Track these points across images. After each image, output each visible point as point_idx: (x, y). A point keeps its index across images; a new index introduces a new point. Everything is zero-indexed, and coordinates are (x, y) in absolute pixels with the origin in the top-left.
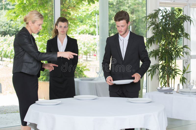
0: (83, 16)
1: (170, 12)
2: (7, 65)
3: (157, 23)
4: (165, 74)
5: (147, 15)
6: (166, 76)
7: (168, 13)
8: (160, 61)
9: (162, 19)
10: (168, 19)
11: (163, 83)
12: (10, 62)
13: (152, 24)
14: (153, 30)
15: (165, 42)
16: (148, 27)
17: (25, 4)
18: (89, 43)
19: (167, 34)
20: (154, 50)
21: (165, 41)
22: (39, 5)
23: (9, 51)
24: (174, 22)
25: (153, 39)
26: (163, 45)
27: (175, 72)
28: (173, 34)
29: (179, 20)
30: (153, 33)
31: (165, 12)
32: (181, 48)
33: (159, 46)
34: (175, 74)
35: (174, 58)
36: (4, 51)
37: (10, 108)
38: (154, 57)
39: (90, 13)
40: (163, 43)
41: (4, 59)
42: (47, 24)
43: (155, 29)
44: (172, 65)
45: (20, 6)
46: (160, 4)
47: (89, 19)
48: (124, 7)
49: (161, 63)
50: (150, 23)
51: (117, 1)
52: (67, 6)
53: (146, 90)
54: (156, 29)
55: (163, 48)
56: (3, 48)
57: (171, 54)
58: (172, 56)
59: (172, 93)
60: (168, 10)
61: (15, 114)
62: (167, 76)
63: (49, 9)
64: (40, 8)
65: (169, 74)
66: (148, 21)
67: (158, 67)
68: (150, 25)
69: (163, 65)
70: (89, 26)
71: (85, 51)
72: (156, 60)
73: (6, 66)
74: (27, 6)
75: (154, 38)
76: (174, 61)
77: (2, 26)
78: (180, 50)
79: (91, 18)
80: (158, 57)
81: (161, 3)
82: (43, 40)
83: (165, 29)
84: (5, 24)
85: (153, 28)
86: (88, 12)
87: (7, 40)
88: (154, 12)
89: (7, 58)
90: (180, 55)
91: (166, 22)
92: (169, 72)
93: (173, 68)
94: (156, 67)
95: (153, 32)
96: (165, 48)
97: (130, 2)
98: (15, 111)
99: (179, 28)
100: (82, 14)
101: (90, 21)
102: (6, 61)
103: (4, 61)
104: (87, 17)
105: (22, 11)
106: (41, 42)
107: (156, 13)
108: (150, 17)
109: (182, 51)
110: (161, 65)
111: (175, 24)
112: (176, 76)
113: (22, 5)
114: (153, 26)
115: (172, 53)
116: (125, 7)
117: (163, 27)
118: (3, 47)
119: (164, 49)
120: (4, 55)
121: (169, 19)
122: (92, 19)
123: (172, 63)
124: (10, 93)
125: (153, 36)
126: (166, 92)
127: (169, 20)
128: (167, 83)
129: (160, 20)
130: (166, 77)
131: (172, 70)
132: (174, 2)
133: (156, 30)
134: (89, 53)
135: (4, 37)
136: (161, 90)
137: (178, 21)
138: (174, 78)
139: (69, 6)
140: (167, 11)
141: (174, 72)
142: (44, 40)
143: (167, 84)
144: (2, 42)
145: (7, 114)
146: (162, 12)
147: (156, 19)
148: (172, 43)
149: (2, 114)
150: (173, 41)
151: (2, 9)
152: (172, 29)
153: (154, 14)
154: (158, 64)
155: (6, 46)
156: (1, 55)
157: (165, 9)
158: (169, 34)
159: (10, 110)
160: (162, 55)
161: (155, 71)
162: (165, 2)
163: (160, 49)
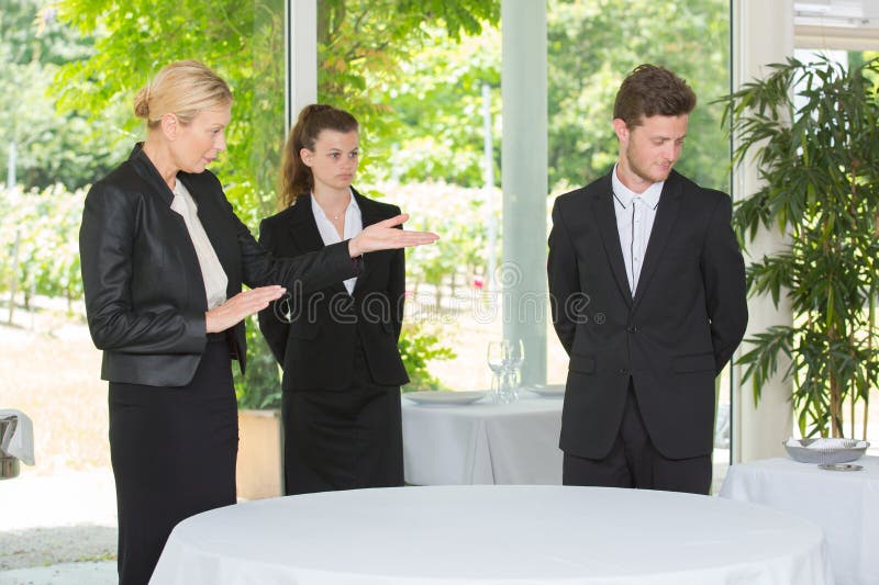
0: (421, 96)
1: (844, 72)
2: (56, 333)
3: (783, 129)
4: (821, 376)
5: (735, 91)
6: (828, 384)
7: (834, 76)
8: (796, 314)
9: (806, 110)
10: (836, 106)
11: (809, 419)
12: (66, 318)
13: (757, 132)
14: (763, 163)
15: (821, 220)
16: (740, 149)
17: (145, 35)
18: (450, 223)
19: (833, 183)
20: (769, 257)
21: (819, 214)
22: (214, 40)
24: (866, 122)
25: (762, 204)
26: (813, 235)
27: (872, 366)
28: (861, 181)
30: (761, 175)
31: (820, 73)
33: (790, 241)
34: (870, 375)
35: (864, 295)
36: (39, 265)
37: (71, 536)
38: (770, 294)
39: (453, 80)
41: (38, 300)
42: (252, 130)
43: (773, 157)
44: (853, 331)
45: (121, 47)
46: (797, 33)
47: (448, 111)
48: (616, 51)
49: (800, 320)
50: (747, 128)
51: (585, 22)
52: (347, 48)
53: (728, 451)
54: (778, 157)
55: (811, 247)
56: (36, 251)
57: (850, 280)
58: (855, 289)
59: (859, 468)
60: (833, 65)
61: (96, 568)
62: (833, 385)
63: (258, 60)
64: (214, 55)
65: (843, 373)
66: (738, 119)
67: (786, 341)
68: (748, 135)
69: (810, 331)
70: (450, 142)
71: (430, 265)
72: (780, 304)
73: (50, 334)
74: (154, 43)
75: (767, 202)
76: (866, 310)
77: (30, 140)
79: (458, 105)
80: (790, 294)
81: (800, 31)
83: (821, 155)
84: (43, 133)
85: (763, 153)
86: (443, 72)
87: (52, 212)
88: (766, 75)
89: (51, 297)
91: (827, 125)
92: (843, 365)
93: (860, 345)
94: (776, 341)
95: (762, 172)
96: (820, 251)
97: (649, 28)
98: (96, 550)
100: (413, 85)
101: (452, 120)
102: (47, 310)
103: (37, 309)
104: (439, 101)
105: (127, 68)
107: (776, 79)
108: (749, 96)
110: (801, 330)
111: (868, 134)
112: (873, 385)
113: (131, 39)
114: (765, 142)
115: (855, 273)
116: (625, 51)
117: (810, 148)
118: (34, 242)
119: (817, 255)
120: (42, 281)
121: (840, 107)
122: (461, 109)
123: (855, 321)
125: (765, 190)
126: (829, 460)
127: (840, 114)
128: (831, 419)
129: (799, 112)
130: (827, 392)
131: (853, 354)
132: (866, 26)
133: (778, 160)
134: (449, 275)
135: (40, 193)
136: (802, 454)
138: (864, 393)
139: (358, 45)
140: (831, 70)
141: (866, 366)
143: (829, 425)
144: (29, 222)
145: (54, 568)
146: (808, 76)
147: (778, 107)
148: (856, 224)
149: (31, 566)
150: (860, 214)
151: (28, 58)
152: (855, 155)
153: (766, 82)
154: (788, 328)
155: (50, 240)
156: (27, 285)
157: (824, 58)
158: (841, 179)
159: (71, 546)
160: (805, 285)
161: (774, 361)
162: (823, 27)
163: (799, 253)
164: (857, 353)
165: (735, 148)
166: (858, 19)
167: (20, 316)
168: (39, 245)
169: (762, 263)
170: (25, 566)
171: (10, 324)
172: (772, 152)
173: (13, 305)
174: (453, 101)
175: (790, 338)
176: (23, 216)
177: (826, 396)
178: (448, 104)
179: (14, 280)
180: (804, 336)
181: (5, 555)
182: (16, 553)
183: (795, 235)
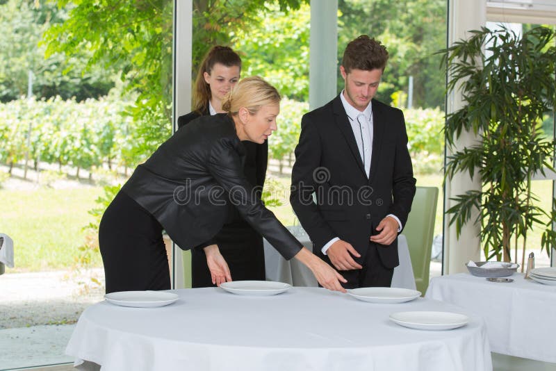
0: (277, 45)
1: (515, 37)
2: (51, 185)
3: (478, 71)
4: (497, 222)
5: (450, 46)
6: (501, 226)
7: (510, 39)
8: (483, 183)
9: (491, 59)
10: (510, 57)
11: (491, 247)
12: (57, 176)
13: (462, 72)
14: (466, 90)
15: (499, 126)
16: (451, 82)
17: (97, 7)
18: (289, 123)
19: (507, 104)
20: (468, 149)
21: (499, 123)
22: (138, 11)
23: (57, 143)
24: (528, 67)
25: (464, 116)
26: (494, 135)
27: (528, 216)
28: (526, 103)
29: (542, 62)
30: (464, 98)
31: (501, 37)
32: (546, 145)
33: (481, 139)
34: (527, 222)
35: (525, 173)
36: (43, 144)
37: (45, 309)
38: (468, 171)
39: (295, 37)
40: (494, 130)
41: (42, 165)
43: (472, 87)
44: (518, 195)
45: (83, 15)
46: (488, 12)
47: (292, 55)
48: (393, 22)
49: (487, 187)
50: (456, 70)
51: (375, 4)
53: (440, 265)
54: (475, 88)
55: (493, 143)
56: (41, 135)
57: (516, 163)
58: (520, 169)
60: (510, 32)
61: (58, 329)
62: (505, 227)
63: (165, 23)
64: (139, 20)
65: (511, 220)
66: (451, 64)
67: (477, 200)
68: (457, 74)
69: (492, 194)
70: (293, 74)
72: (474, 178)
73: (48, 185)
74: (103, 13)
75: (467, 115)
76: (526, 182)
77: (44, 69)
78: (543, 149)
79: (298, 52)
80: (480, 171)
81: (490, 11)
82: (147, 113)
83: (500, 87)
84: (51, 65)
85: (466, 84)
87: (52, 112)
88: (468, 37)
89: (50, 163)
90: (544, 166)
91: (504, 68)
92: (511, 215)
93: (522, 203)
94: (470, 200)
95: (465, 97)
96: (498, 145)
97: (413, 8)
98: (59, 318)
99: (542, 85)
101: (294, 60)
102: (47, 170)
103: (42, 170)
105: (87, 27)
106: (142, 119)
107: (474, 40)
108: (457, 50)
109: (548, 155)
110: (486, 193)
111: (529, 75)
112: (529, 228)
113: (89, 10)
114: (467, 78)
115: (519, 159)
116: (398, 22)
117: (493, 83)
118: (41, 131)
119: (497, 148)
120: (44, 154)
121: (513, 57)
122: (299, 54)
123: (519, 189)
124: (49, 264)
125: (466, 107)
127: (512, 63)
128: (502, 247)
129: (487, 60)
130: (501, 231)
131: (517, 208)
132: (531, 8)
133: (474, 89)
134: (288, 154)
135: (46, 101)
137: (539, 65)
138: (523, 232)
140: (508, 35)
141: (525, 217)
142: (150, 112)
143: (502, 251)
144: (38, 118)
145: (33, 328)
146: (494, 38)
147: (475, 57)
148: (521, 129)
149: (19, 327)
150: (524, 123)
151: (43, 21)
152: (521, 87)
153: (468, 42)
154: (478, 192)
155: (50, 129)
156: (35, 155)
157: (504, 28)
158: (512, 102)
159: (44, 315)
160: (490, 166)
161: (469, 211)
162: (503, 9)
163: (486, 146)
164: (520, 208)
165: (449, 81)
166: (527, 4)
167: (31, 174)
168: (43, 132)
169: (464, 152)
170: (15, 327)
171: (25, 179)
172: (471, 85)
173: (27, 168)
174: (295, 50)
175: (480, 198)
176: (35, 115)
177: (500, 234)
178: (292, 51)
179: (28, 152)
180: (488, 197)
181: (4, 319)
182: (11, 318)
183: (484, 135)
